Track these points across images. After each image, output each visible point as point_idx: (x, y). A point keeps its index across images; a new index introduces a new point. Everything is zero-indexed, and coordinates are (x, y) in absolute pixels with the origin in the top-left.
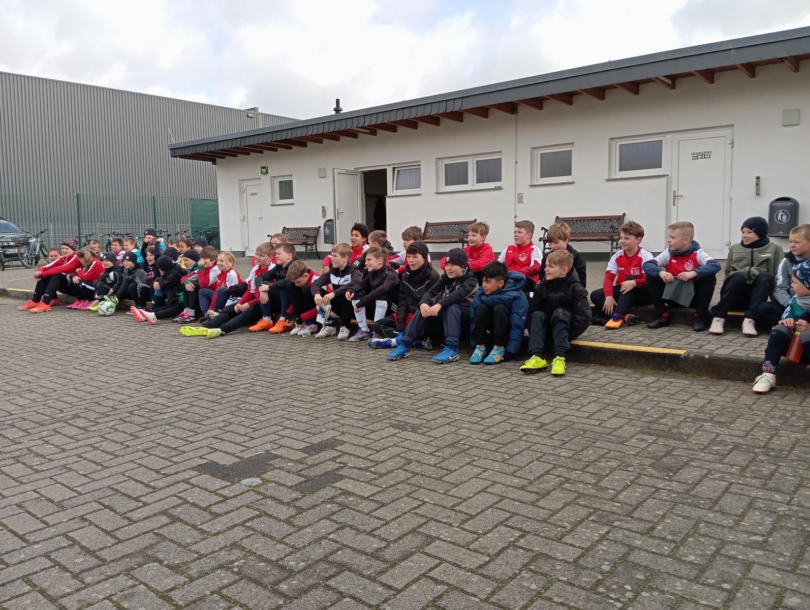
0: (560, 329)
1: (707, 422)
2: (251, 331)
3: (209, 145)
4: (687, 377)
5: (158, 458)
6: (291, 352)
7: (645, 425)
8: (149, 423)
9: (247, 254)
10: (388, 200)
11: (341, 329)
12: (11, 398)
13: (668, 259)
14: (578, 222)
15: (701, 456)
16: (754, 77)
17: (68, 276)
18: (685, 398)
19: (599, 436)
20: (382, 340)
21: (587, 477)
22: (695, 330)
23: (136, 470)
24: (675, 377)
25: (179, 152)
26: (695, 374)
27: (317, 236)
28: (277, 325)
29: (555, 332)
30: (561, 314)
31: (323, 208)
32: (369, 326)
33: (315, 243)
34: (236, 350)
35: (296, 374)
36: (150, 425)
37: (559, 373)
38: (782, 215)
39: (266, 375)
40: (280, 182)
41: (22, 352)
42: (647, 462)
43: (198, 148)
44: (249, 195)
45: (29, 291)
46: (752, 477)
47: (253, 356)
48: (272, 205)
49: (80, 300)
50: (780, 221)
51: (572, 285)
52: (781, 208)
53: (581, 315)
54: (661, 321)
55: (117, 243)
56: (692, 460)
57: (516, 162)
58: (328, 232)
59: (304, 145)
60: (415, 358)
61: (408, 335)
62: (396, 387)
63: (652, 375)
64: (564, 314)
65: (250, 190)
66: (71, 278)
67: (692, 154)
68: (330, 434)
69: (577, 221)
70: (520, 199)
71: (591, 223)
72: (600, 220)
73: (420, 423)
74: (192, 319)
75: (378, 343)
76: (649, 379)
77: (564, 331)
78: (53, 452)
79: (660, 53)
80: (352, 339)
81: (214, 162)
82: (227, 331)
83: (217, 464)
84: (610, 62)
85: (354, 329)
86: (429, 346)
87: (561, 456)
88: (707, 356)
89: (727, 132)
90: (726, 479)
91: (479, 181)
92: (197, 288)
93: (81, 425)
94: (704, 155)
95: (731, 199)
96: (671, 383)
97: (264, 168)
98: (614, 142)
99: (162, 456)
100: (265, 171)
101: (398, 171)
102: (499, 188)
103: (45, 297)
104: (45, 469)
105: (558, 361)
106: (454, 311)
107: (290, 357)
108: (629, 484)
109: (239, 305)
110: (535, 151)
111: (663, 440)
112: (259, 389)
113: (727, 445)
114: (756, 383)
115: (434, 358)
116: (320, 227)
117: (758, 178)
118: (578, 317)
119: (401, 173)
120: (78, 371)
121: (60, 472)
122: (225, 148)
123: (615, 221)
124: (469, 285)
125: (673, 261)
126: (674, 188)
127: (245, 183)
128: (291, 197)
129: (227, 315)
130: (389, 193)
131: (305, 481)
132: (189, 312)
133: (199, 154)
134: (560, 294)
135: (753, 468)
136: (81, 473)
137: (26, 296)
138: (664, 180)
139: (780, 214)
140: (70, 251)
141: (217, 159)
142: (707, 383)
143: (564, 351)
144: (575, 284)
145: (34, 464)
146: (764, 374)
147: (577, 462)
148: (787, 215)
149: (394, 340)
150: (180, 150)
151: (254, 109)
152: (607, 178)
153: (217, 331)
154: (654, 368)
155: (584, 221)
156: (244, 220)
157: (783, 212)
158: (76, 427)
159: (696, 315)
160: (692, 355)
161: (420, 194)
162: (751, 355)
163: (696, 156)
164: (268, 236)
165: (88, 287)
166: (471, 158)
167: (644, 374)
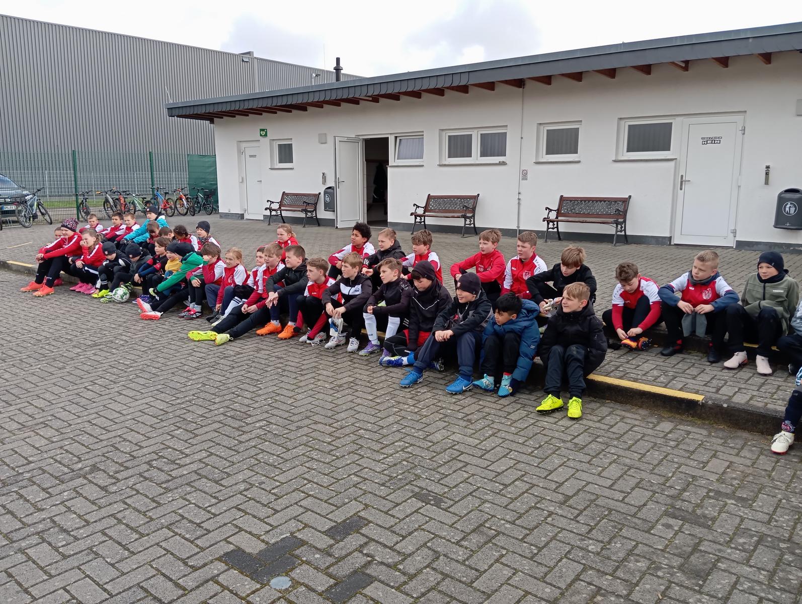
0: (574, 368)
1: (729, 499)
2: (258, 335)
3: (207, 107)
4: (704, 424)
5: (183, 540)
6: (302, 370)
7: (669, 501)
8: (169, 481)
9: (246, 217)
10: (389, 170)
11: (351, 340)
12: (26, 435)
13: (686, 285)
14: (583, 202)
15: (729, 554)
16: (770, 63)
17: (70, 259)
18: (705, 459)
19: (625, 518)
20: (393, 359)
21: (618, 585)
22: (709, 362)
23: (163, 558)
24: (693, 424)
25: (176, 112)
26: (712, 422)
27: (316, 203)
28: (285, 330)
29: (570, 370)
30: (575, 353)
31: (323, 174)
32: (380, 339)
33: (315, 210)
34: (247, 365)
35: (310, 406)
36: (171, 485)
37: (576, 416)
38: (790, 207)
39: (281, 407)
40: (280, 145)
41: (31, 361)
42: (677, 561)
43: (196, 108)
44: (247, 156)
45: (30, 266)
46: (781, 590)
47: (265, 374)
48: (271, 169)
49: (83, 282)
50: (787, 213)
51: (588, 318)
52: (789, 200)
53: (597, 350)
54: (675, 348)
55: (117, 217)
56: (718, 561)
57: (522, 138)
58: (328, 199)
59: (304, 109)
60: (428, 384)
61: (421, 361)
62: (413, 431)
63: (669, 419)
64: (577, 352)
65: (249, 152)
66: (74, 262)
67: (702, 138)
68: (354, 508)
69: (581, 201)
70: (524, 175)
71: (596, 205)
72: (605, 201)
73: (442, 492)
74: (198, 314)
75: (390, 362)
76: (666, 426)
77: (578, 369)
78: (77, 526)
79: (676, 38)
80: (362, 352)
81: (212, 122)
82: (235, 336)
83: (244, 552)
84: (624, 44)
85: (364, 341)
86: (441, 367)
87: (590, 552)
88: (725, 405)
89: (739, 118)
90: (754, 592)
91: (483, 154)
92: (203, 284)
93: (101, 482)
94: (714, 141)
95: (739, 187)
96: (688, 433)
97: (263, 130)
98: (622, 122)
99: (187, 536)
100: (264, 133)
101: (400, 140)
102: (503, 163)
103: (48, 280)
104: (72, 553)
105: (574, 402)
106: (469, 340)
107: (302, 378)
108: (661, 597)
109: (245, 306)
110: (542, 127)
111: (689, 528)
112: (275, 429)
113: (752, 536)
114: (775, 441)
115: (448, 388)
116: (320, 193)
117: (768, 167)
118: (594, 351)
119: (403, 142)
120: (91, 393)
121: (88, 559)
122: (224, 110)
123: (621, 203)
124: (483, 311)
125: (691, 288)
126: (682, 172)
127: (243, 145)
128: (291, 161)
129: (235, 317)
130: (391, 163)
131: (336, 584)
132: (195, 308)
133: (197, 114)
134: (577, 328)
135: (781, 574)
136: (108, 560)
137: (29, 271)
138: (672, 164)
139: (788, 206)
140: (70, 233)
141: (215, 119)
142: (725, 434)
143: (580, 391)
144: (591, 317)
145: (60, 544)
146: (783, 432)
147: (607, 561)
148: (795, 207)
149: (405, 360)
150: (177, 110)
151: (249, 53)
152: (614, 159)
153: (225, 336)
154: (671, 411)
155: (589, 202)
156: (242, 182)
157: (791, 204)
158: (96, 485)
159: (711, 345)
160: (710, 402)
161: (423, 166)
162: (769, 406)
163: (706, 141)
164: (268, 201)
165: (91, 271)
166: (476, 131)
167: (661, 419)
